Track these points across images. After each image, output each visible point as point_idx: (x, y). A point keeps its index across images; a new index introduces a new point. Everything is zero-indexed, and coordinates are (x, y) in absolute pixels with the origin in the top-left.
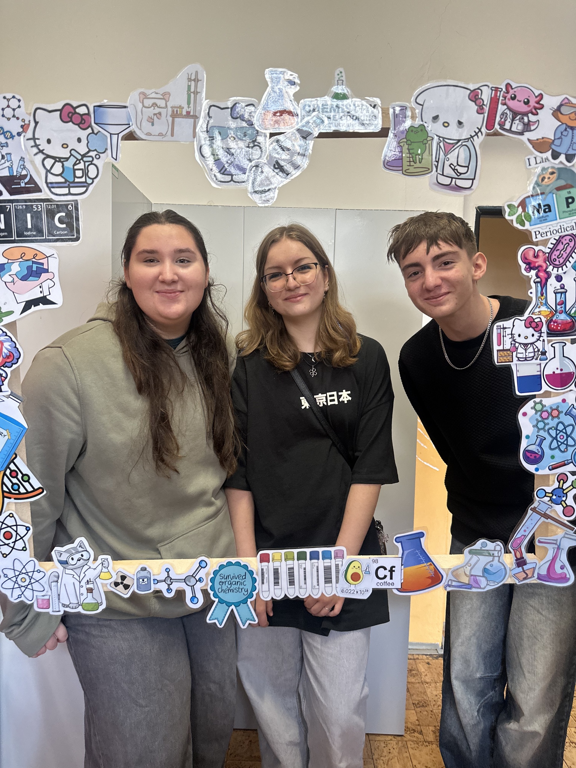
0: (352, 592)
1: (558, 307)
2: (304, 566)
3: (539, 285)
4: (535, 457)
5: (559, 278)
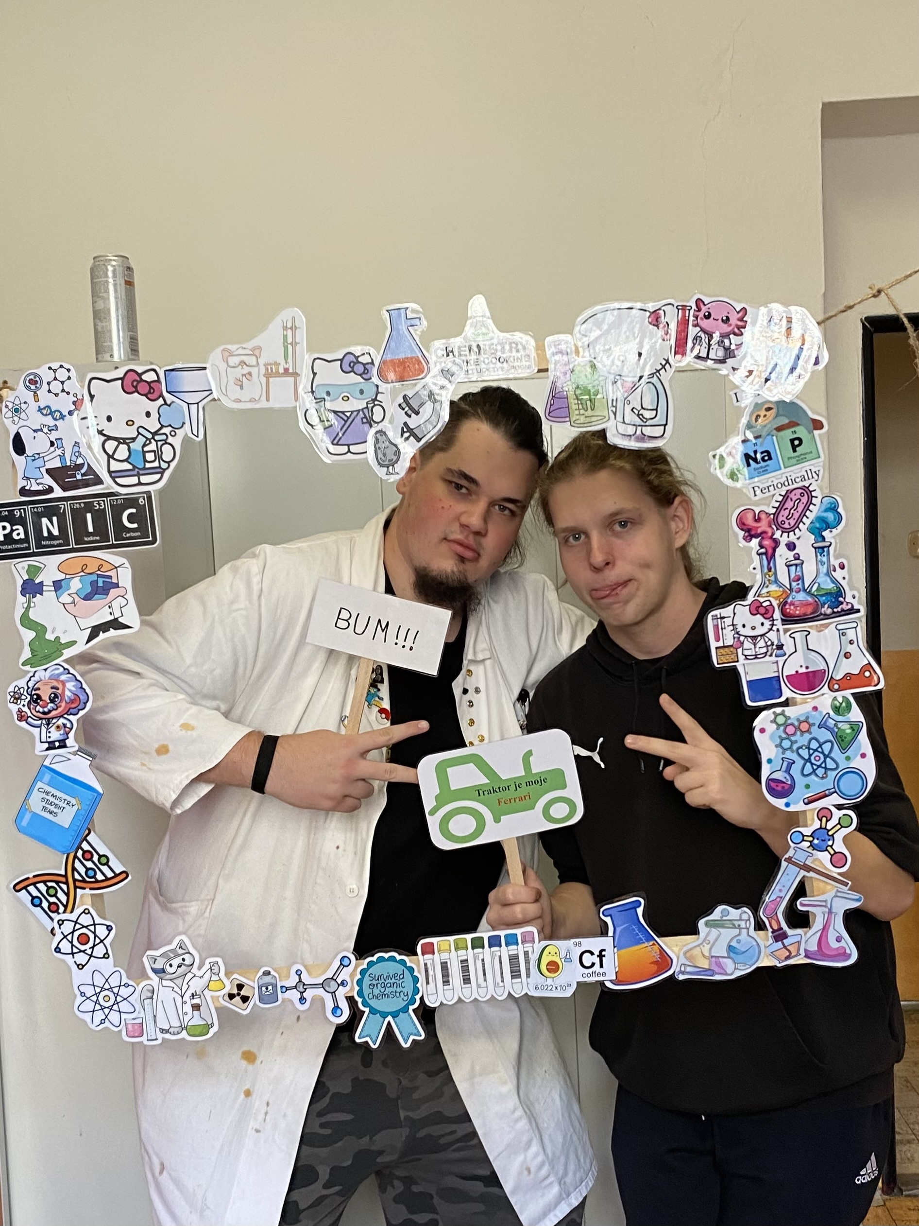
0: (549, 988)
1: (794, 584)
2: (481, 957)
3: (764, 557)
4: (783, 787)
5: (791, 546)
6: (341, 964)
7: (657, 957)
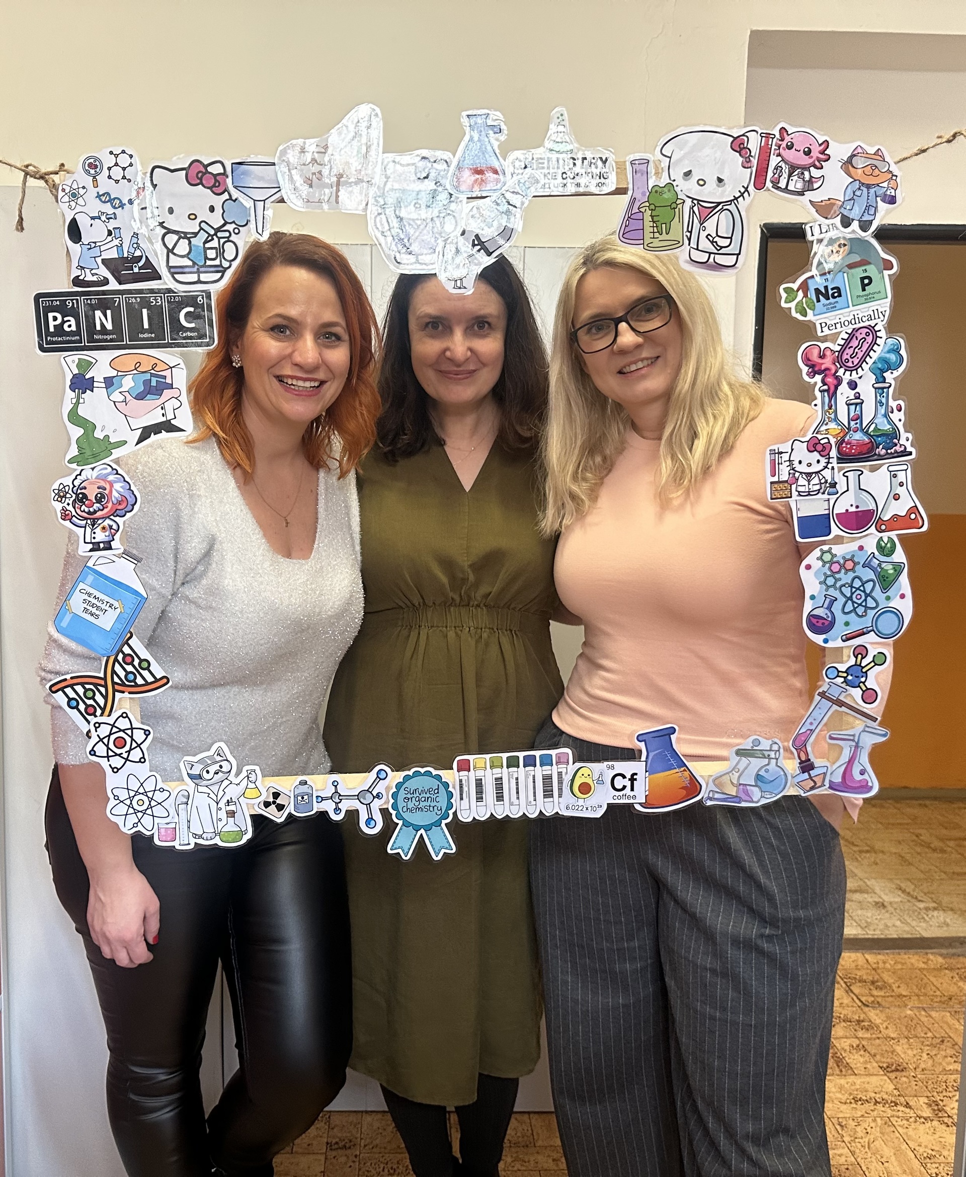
0: (580, 809)
1: (852, 423)
2: (515, 775)
3: (826, 394)
4: (823, 624)
5: (853, 385)
6: (378, 777)
7: (687, 783)
